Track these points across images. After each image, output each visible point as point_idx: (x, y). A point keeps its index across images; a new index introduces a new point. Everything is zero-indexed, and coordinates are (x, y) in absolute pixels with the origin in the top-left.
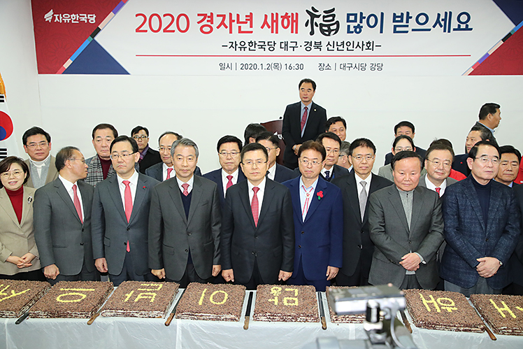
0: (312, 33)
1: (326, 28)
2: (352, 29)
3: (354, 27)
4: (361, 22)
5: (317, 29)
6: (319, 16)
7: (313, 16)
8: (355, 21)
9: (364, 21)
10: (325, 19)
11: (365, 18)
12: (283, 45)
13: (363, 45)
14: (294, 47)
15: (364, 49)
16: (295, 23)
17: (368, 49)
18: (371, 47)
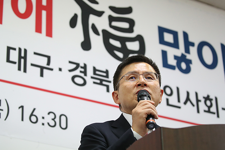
0: (86, 45)
1: (117, 44)
2: (172, 61)
3: (176, 57)
4: (187, 51)
5: (97, 41)
6: (99, 14)
7: (87, 11)
8: (175, 45)
9: (193, 50)
10: (114, 24)
11: (193, 44)
12: (14, 55)
13: (198, 101)
14: (42, 68)
15: (201, 110)
16: (44, 13)
17: (209, 111)
18: (213, 109)
